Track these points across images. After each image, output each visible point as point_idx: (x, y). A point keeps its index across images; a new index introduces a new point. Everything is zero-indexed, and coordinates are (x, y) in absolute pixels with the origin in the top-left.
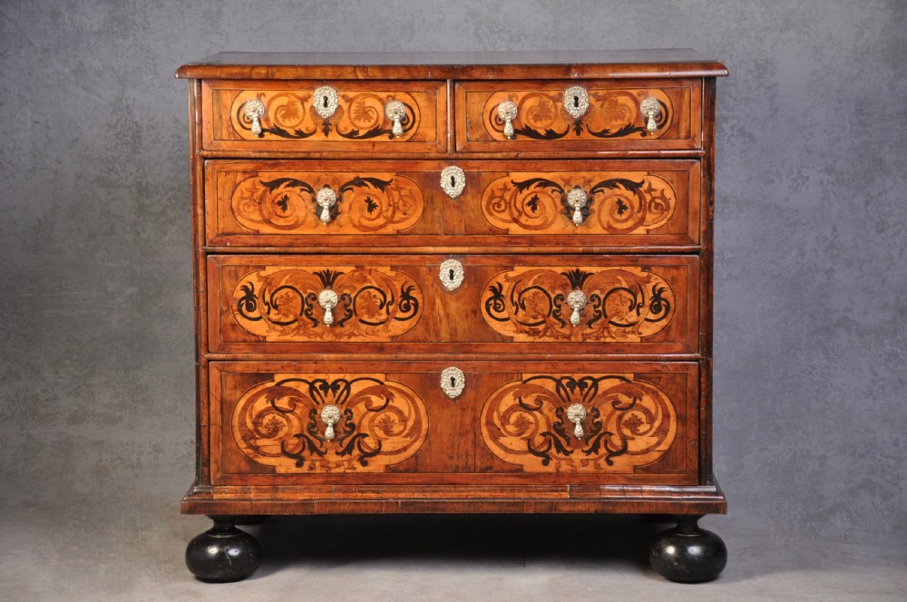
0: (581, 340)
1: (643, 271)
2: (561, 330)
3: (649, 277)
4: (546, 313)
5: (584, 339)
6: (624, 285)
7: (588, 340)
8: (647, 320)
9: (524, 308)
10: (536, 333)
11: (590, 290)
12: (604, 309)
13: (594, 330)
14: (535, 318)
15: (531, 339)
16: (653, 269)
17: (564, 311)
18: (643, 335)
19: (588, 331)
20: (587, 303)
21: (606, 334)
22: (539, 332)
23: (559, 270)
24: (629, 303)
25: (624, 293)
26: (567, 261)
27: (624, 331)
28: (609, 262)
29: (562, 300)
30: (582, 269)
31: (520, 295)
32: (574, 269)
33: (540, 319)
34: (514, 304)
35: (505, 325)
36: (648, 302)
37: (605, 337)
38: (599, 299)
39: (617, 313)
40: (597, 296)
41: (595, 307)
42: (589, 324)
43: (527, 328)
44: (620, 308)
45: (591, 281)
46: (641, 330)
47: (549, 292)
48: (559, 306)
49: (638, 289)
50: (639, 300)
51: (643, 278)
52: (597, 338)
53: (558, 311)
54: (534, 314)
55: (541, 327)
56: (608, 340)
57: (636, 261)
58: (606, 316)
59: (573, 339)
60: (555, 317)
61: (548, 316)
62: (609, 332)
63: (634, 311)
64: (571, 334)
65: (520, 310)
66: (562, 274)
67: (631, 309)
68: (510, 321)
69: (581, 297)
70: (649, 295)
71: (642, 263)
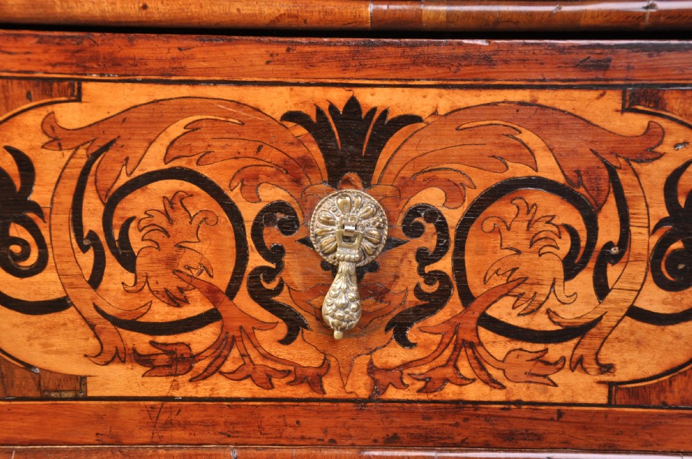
0: (363, 393)
1: (628, 108)
2: (283, 352)
3: (653, 136)
4: (222, 281)
5: (378, 388)
6: (548, 167)
7: (393, 393)
8: (635, 313)
9: (128, 260)
10: (179, 361)
11: (404, 187)
12: (459, 265)
13: (416, 354)
14: (176, 300)
15: (159, 386)
16: (674, 102)
17: (294, 271)
18: (621, 375)
19: (395, 355)
20: (392, 243)
21: (465, 369)
22: (195, 358)
23: (276, 101)
24: (565, 245)
25: (546, 202)
26: (308, 62)
27: (540, 359)
28: (484, 71)
29: (288, 227)
30: (371, 99)
31: (112, 202)
32: (339, 97)
33: (198, 306)
34: (85, 241)
35: (51, 329)
36: (642, 241)
37: (463, 381)
38: (442, 227)
39: (515, 284)
40: (433, 215)
41: (424, 258)
42: (399, 329)
43: (142, 342)
44: (527, 263)
45: (409, 152)
46: (607, 355)
47: (235, 196)
48: (276, 254)
49: (604, 184)
50: (608, 231)
51: (628, 139)
52: (429, 384)
53: (270, 274)
54: (173, 284)
55: (201, 339)
56: (475, 392)
57: (603, 66)
58: (467, 297)
59: (331, 387)
60: (262, 297)
61: (232, 292)
62: (480, 364)
63: (585, 280)
64: (326, 366)
65: (113, 267)
66: (290, 116)
67: (571, 268)
68: (69, 314)
69: (364, 218)
70: (648, 211)
71: (625, 76)
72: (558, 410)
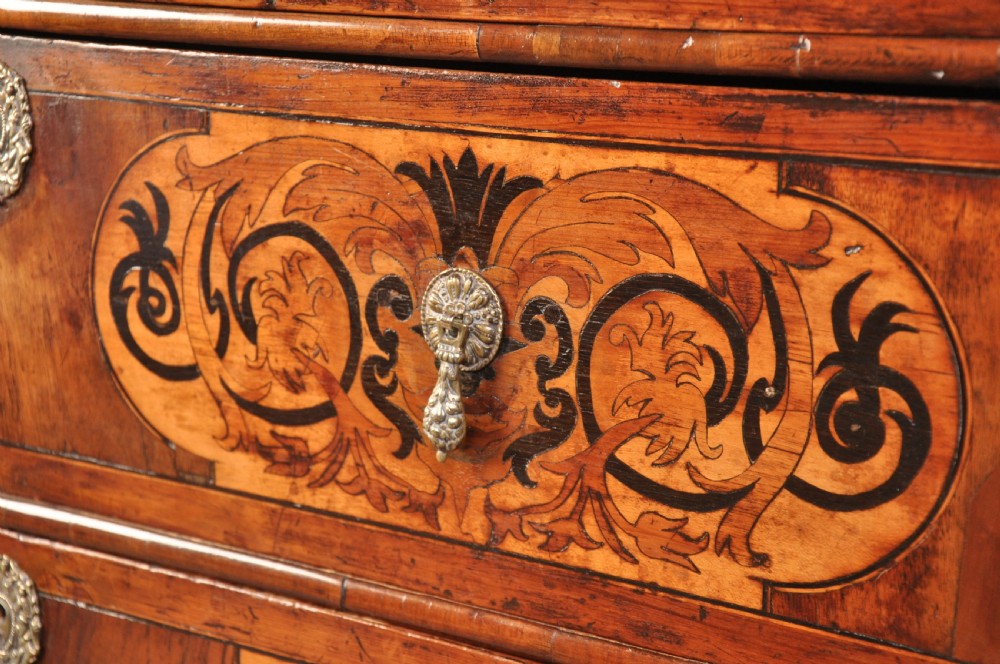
0: (480, 537)
1: (784, 190)
2: (395, 467)
3: (817, 231)
4: (337, 369)
5: (495, 536)
6: (687, 265)
7: (512, 545)
8: (796, 486)
9: (250, 331)
10: (295, 461)
11: (523, 273)
12: (583, 383)
13: (536, 497)
14: (295, 386)
15: (277, 486)
16: (844, 183)
17: (406, 370)
18: (779, 572)
19: (512, 494)
20: (506, 344)
21: (592, 529)
22: (311, 459)
23: (391, 146)
24: (707, 376)
25: (687, 314)
26: (422, 97)
27: (678, 529)
28: (613, 125)
29: (402, 309)
30: (495, 152)
31: (235, 261)
32: (453, 146)
33: (313, 398)
34: (213, 302)
35: (183, 399)
36: (806, 383)
37: (589, 544)
38: (564, 330)
39: (648, 422)
40: (555, 314)
41: (545, 370)
42: (519, 457)
43: (262, 428)
44: (662, 390)
45: (528, 225)
46: (763, 541)
47: (349, 262)
48: (388, 342)
49: (756, 295)
50: (761, 365)
51: (784, 233)
52: (553, 541)
53: (385, 366)
54: (292, 365)
55: (318, 436)
56: (602, 561)
57: (753, 125)
58: (593, 431)
59: (447, 524)
60: (377, 395)
61: (346, 382)
62: (608, 524)
63: (731, 428)
64: (440, 492)
65: (237, 335)
66: (405, 168)
67: (716, 411)
68: (196, 385)
69: (475, 308)
70: (811, 341)
71: (781, 142)
72: (702, 607)
